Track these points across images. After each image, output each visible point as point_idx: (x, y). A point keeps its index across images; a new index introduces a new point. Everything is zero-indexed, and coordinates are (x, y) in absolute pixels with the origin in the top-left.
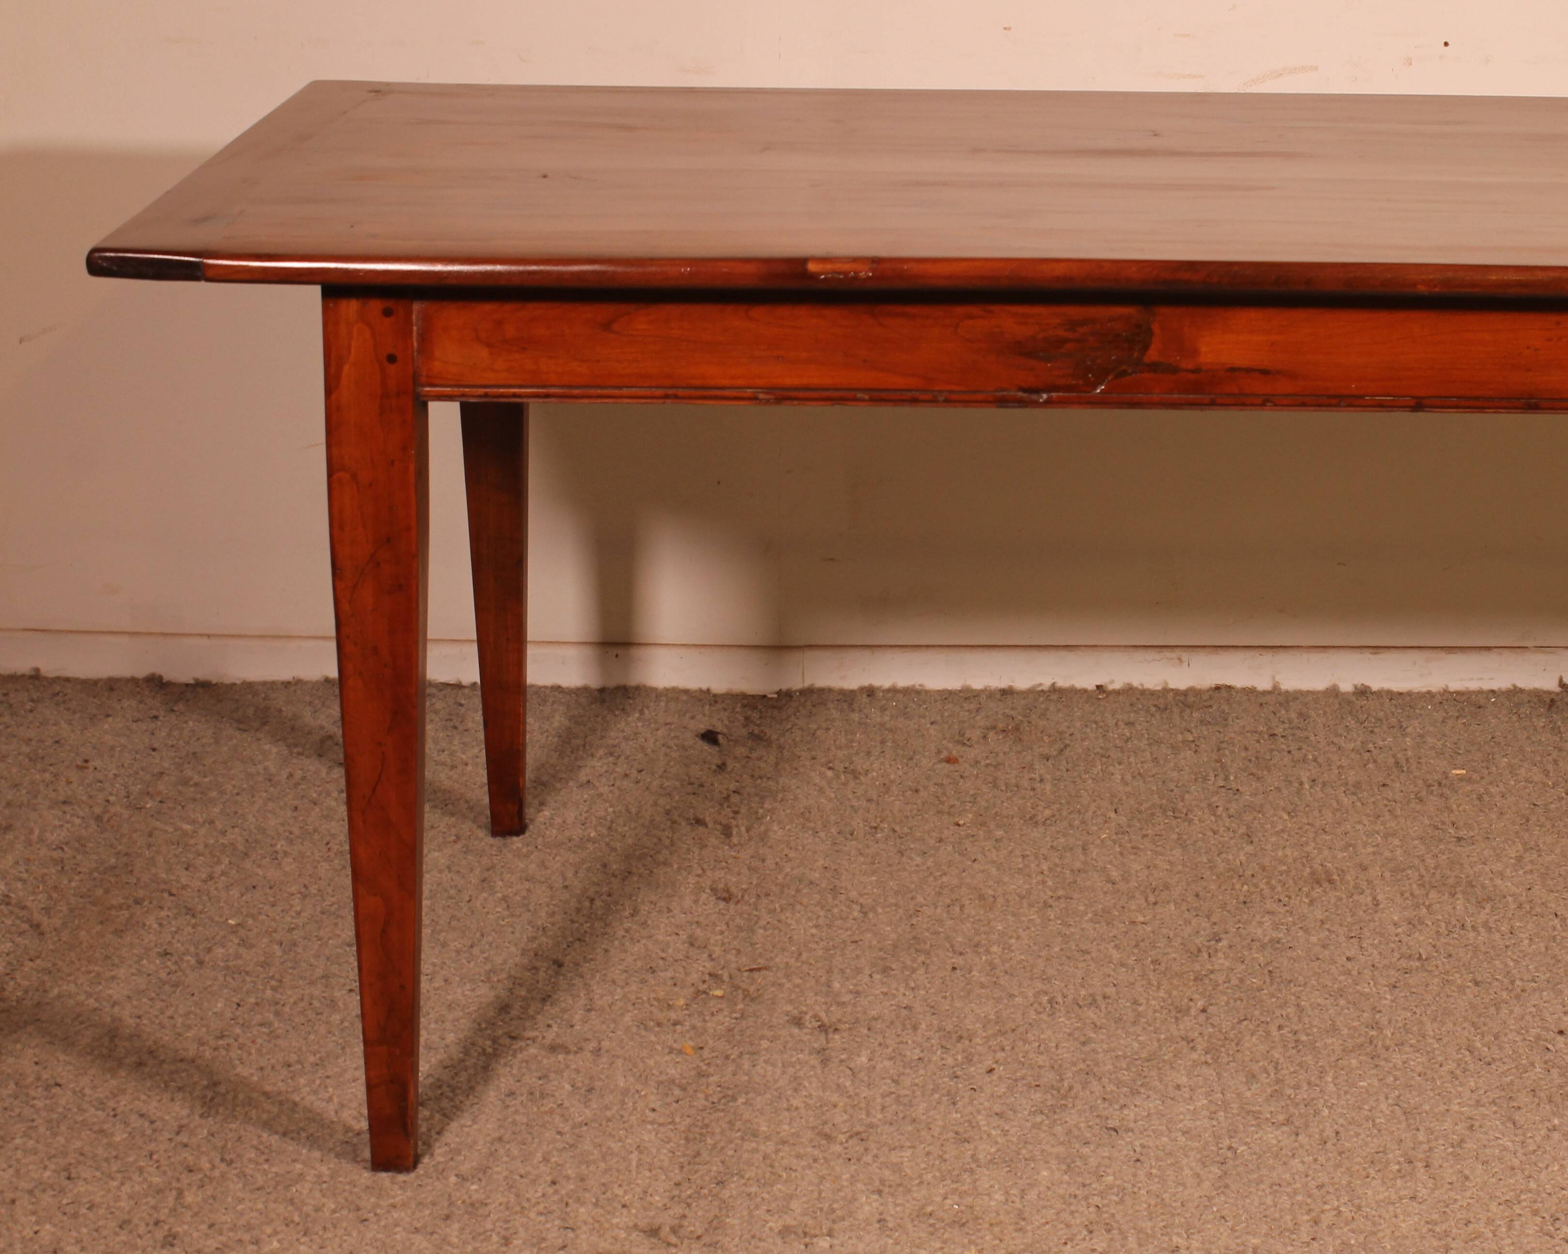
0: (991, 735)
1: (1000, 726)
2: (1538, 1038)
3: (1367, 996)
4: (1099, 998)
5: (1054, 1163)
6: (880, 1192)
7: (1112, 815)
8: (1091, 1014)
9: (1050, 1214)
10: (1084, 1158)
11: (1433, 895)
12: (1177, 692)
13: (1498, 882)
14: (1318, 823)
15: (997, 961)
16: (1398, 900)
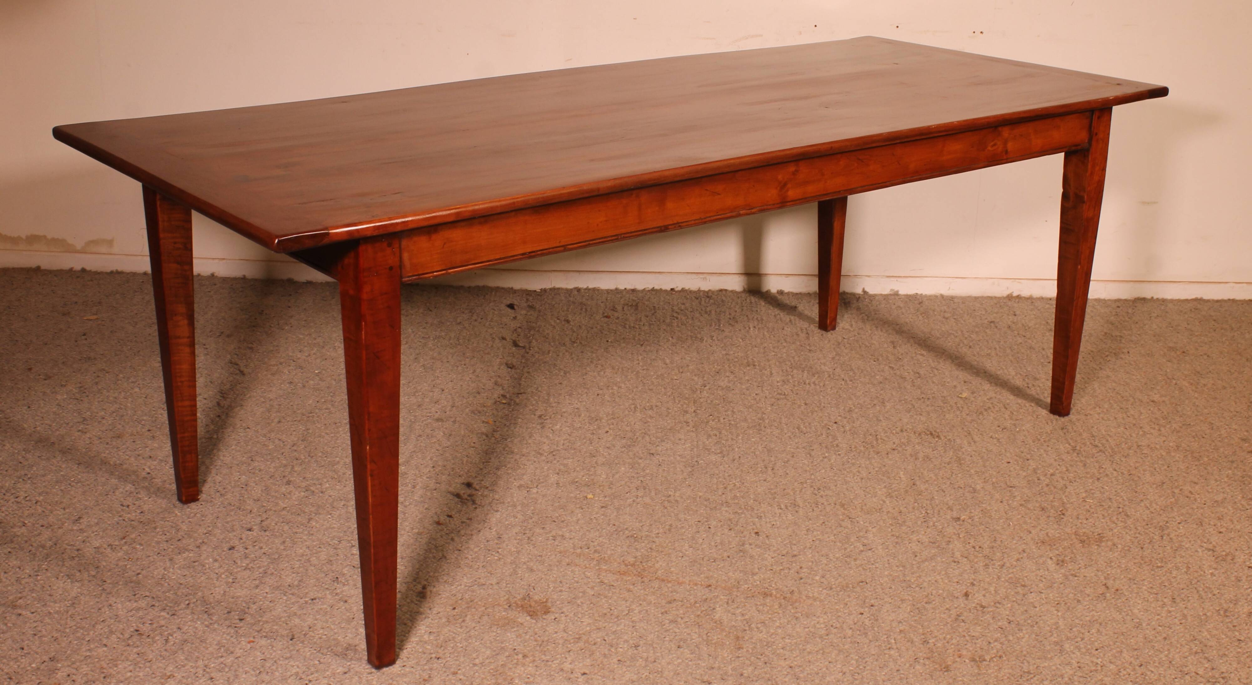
0: (626, 308)
1: (630, 304)
2: (826, 424)
3: (761, 408)
4: (654, 407)
5: (627, 466)
6: (558, 474)
7: (670, 339)
8: (650, 412)
9: (623, 483)
10: (639, 464)
11: (795, 371)
12: (704, 291)
13: (822, 367)
14: (753, 343)
15: (616, 393)
16: (781, 373)
